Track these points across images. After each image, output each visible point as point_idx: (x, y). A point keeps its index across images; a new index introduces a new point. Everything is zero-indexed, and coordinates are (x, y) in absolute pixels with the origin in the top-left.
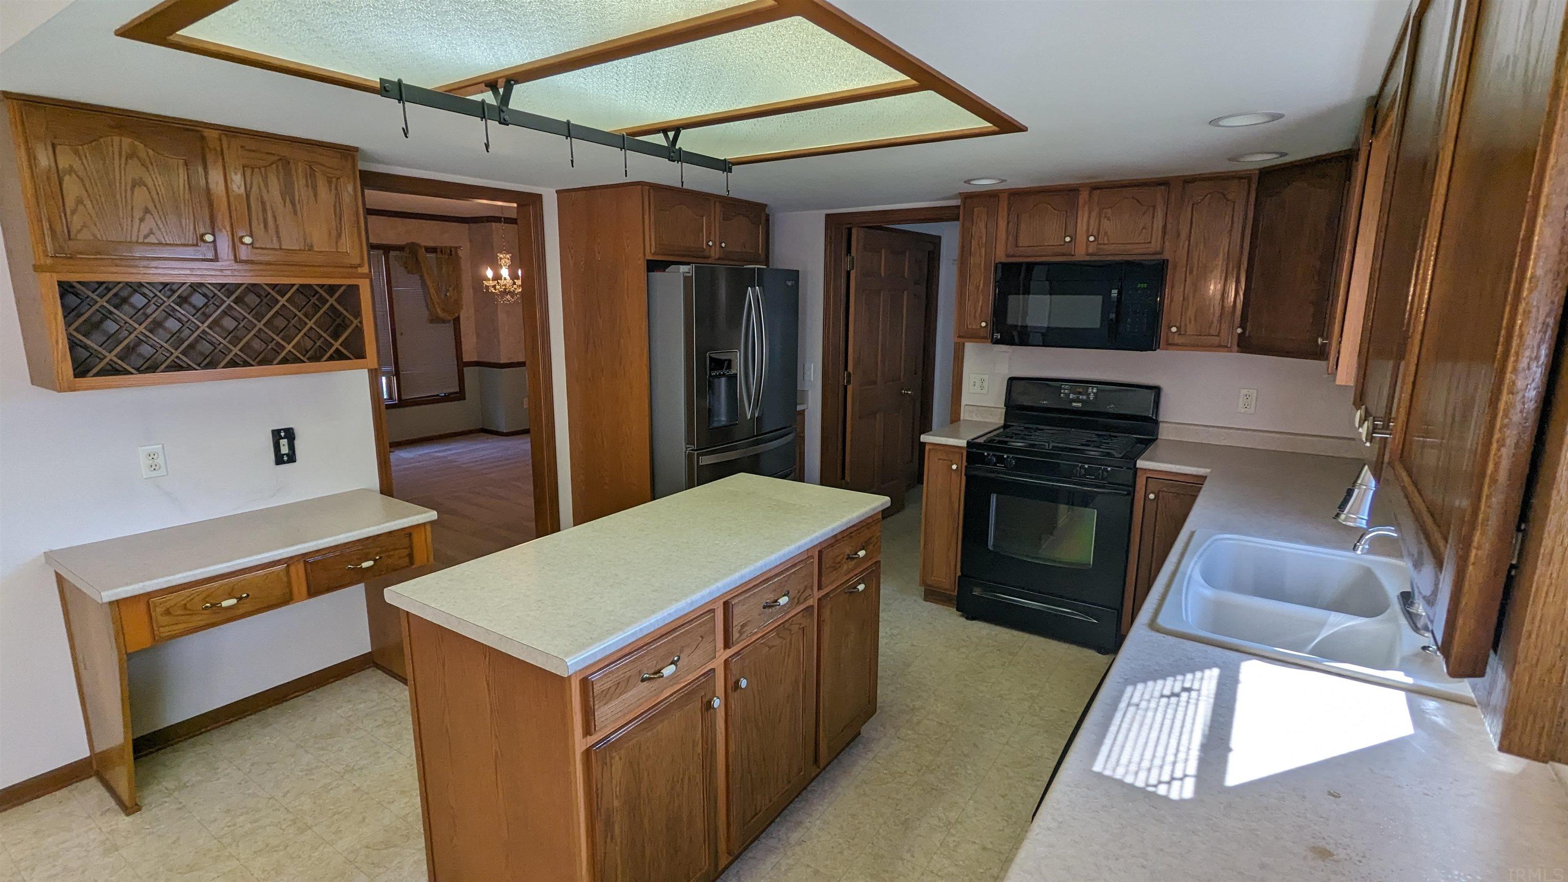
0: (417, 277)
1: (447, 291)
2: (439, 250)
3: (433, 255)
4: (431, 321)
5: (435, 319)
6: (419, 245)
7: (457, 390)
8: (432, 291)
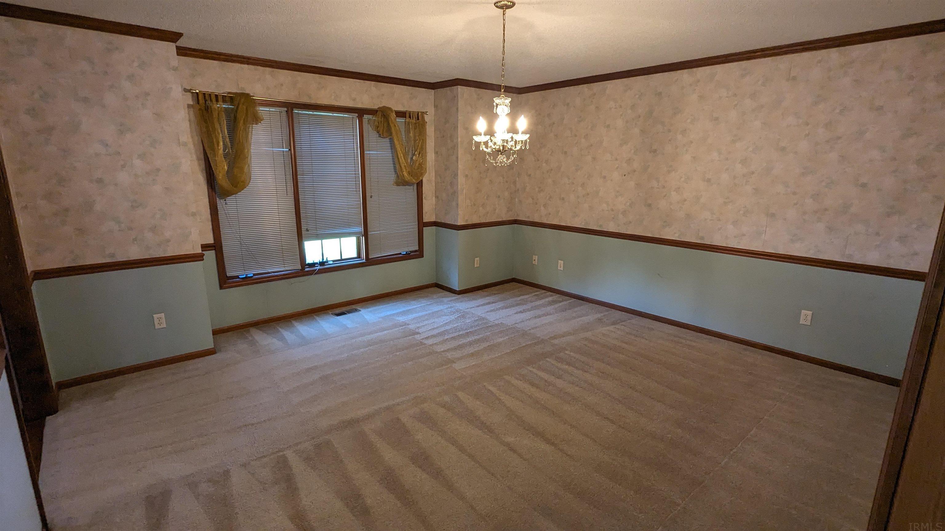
0: (387, 140)
1: (414, 155)
2: (407, 115)
3: (402, 120)
4: (398, 184)
5: (401, 182)
6: (390, 109)
7: (416, 248)
8: (401, 155)
